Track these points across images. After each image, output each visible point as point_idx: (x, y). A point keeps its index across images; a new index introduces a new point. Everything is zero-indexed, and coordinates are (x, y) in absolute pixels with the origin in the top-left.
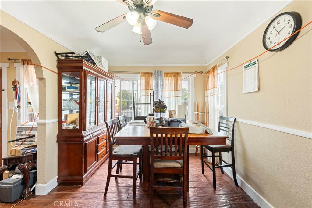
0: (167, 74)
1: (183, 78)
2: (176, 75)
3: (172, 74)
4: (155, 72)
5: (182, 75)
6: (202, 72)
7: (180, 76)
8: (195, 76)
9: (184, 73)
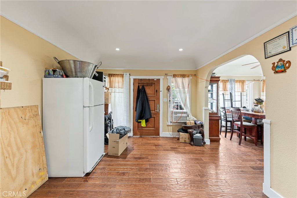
0: (237, 81)
1: (246, 84)
2: (243, 82)
3: (240, 81)
4: (231, 80)
5: (246, 82)
6: (259, 80)
7: (245, 83)
8: (253, 82)
9: (248, 81)
